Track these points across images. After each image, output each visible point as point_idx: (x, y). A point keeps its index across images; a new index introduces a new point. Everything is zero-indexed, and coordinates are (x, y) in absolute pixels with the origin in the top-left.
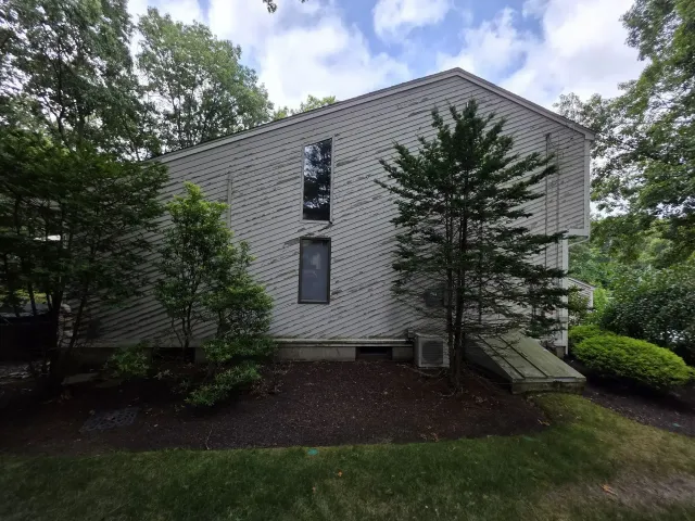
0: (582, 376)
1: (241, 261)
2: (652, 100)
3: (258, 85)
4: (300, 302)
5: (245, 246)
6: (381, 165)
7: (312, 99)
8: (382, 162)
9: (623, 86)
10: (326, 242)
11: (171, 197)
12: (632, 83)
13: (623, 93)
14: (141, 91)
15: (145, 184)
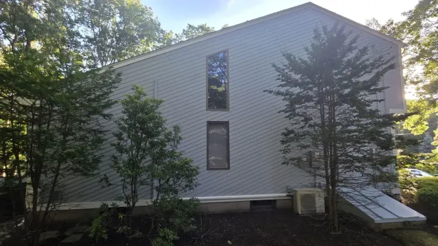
0: (423, 216)
1: (173, 140)
2: (424, 22)
3: (153, 18)
4: (208, 169)
5: (177, 129)
6: (273, 69)
7: (190, 26)
8: (274, 66)
9: (404, 14)
10: (226, 124)
11: (120, 93)
12: (410, 12)
13: (404, 18)
14: (72, 23)
15: (105, 85)
